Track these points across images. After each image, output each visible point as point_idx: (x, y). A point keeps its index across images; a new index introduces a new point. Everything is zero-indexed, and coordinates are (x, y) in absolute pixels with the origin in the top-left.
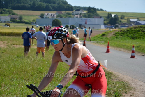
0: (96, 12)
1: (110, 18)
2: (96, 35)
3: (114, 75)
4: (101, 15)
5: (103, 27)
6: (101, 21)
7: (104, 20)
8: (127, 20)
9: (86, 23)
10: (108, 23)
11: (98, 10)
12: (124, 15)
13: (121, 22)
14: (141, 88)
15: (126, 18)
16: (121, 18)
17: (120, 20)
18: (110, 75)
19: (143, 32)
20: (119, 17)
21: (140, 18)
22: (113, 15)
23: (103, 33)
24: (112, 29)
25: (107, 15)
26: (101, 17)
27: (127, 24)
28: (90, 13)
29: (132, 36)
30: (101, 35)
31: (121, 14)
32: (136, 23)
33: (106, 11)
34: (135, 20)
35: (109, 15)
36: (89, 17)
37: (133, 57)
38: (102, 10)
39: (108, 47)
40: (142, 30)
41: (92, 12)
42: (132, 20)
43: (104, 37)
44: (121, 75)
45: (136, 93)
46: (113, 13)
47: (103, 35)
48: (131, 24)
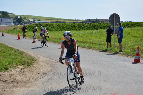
0: (8, 15)
1: (17, 19)
2: (10, 29)
3: (25, 53)
4: (11, 17)
5: (13, 24)
6: (12, 20)
7: (14, 20)
8: (28, 20)
9: (2, 22)
10: (16, 22)
11: (9, 13)
12: (26, 17)
13: (24, 21)
14: (42, 59)
15: (27, 19)
16: (24, 19)
17: (23, 20)
18: (22, 53)
19: (38, 27)
20: (23, 18)
21: (35, 19)
22: (19, 17)
23: (14, 28)
24: (18, 26)
25: (15, 17)
26: (11, 18)
27: (28, 23)
28: (4, 15)
29: (32, 30)
30: (13, 29)
31: (24, 17)
32: (33, 22)
33: (14, 14)
34: (32, 20)
35: (17, 17)
36: (4, 17)
37: (34, 42)
38: (11, 13)
39: (19, 36)
40: (37, 26)
41: (5, 14)
42: (30, 20)
43: (15, 30)
44: (29, 53)
45: (39, 62)
46: (19, 16)
47: (14, 29)
48: (30, 23)
